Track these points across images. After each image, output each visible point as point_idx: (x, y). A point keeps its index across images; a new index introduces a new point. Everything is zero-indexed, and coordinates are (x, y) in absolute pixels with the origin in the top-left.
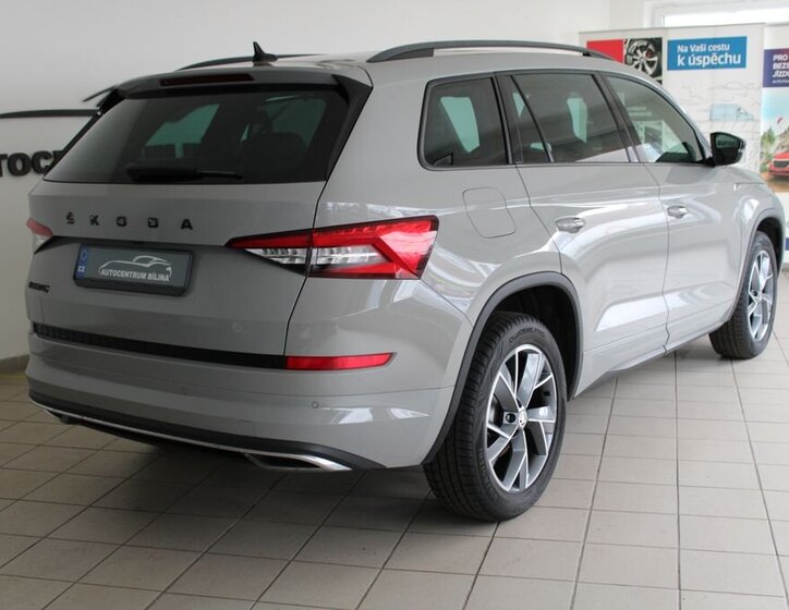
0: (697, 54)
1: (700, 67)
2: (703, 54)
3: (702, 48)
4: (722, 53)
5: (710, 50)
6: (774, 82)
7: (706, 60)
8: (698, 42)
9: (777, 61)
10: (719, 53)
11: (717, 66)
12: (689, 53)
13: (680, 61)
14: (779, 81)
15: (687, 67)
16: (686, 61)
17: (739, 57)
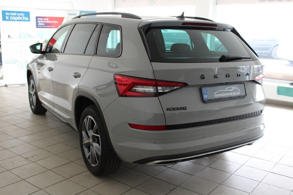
0: (13, 16)
1: (15, 20)
2: (15, 16)
3: (15, 14)
4: (22, 16)
5: (17, 15)
6: (39, 26)
7: (17, 18)
8: (13, 12)
9: (39, 20)
10: (21, 16)
11: (21, 20)
12: (10, 15)
13: (7, 18)
14: (40, 26)
15: (10, 20)
16: (9, 18)
17: (28, 18)
